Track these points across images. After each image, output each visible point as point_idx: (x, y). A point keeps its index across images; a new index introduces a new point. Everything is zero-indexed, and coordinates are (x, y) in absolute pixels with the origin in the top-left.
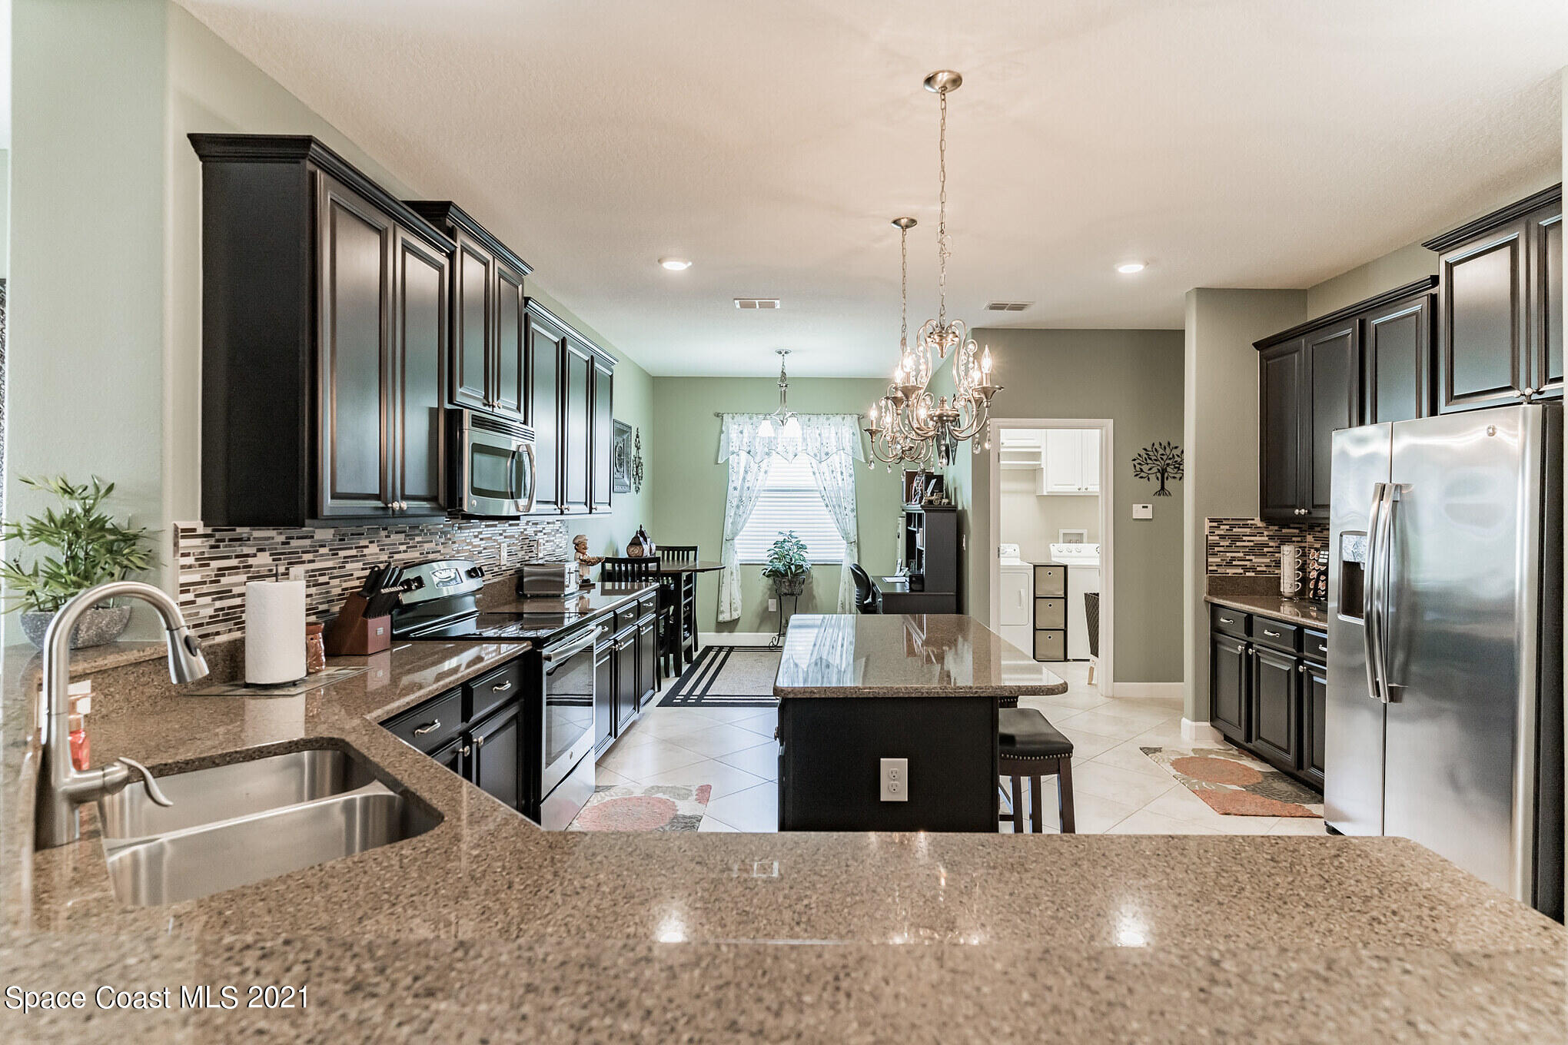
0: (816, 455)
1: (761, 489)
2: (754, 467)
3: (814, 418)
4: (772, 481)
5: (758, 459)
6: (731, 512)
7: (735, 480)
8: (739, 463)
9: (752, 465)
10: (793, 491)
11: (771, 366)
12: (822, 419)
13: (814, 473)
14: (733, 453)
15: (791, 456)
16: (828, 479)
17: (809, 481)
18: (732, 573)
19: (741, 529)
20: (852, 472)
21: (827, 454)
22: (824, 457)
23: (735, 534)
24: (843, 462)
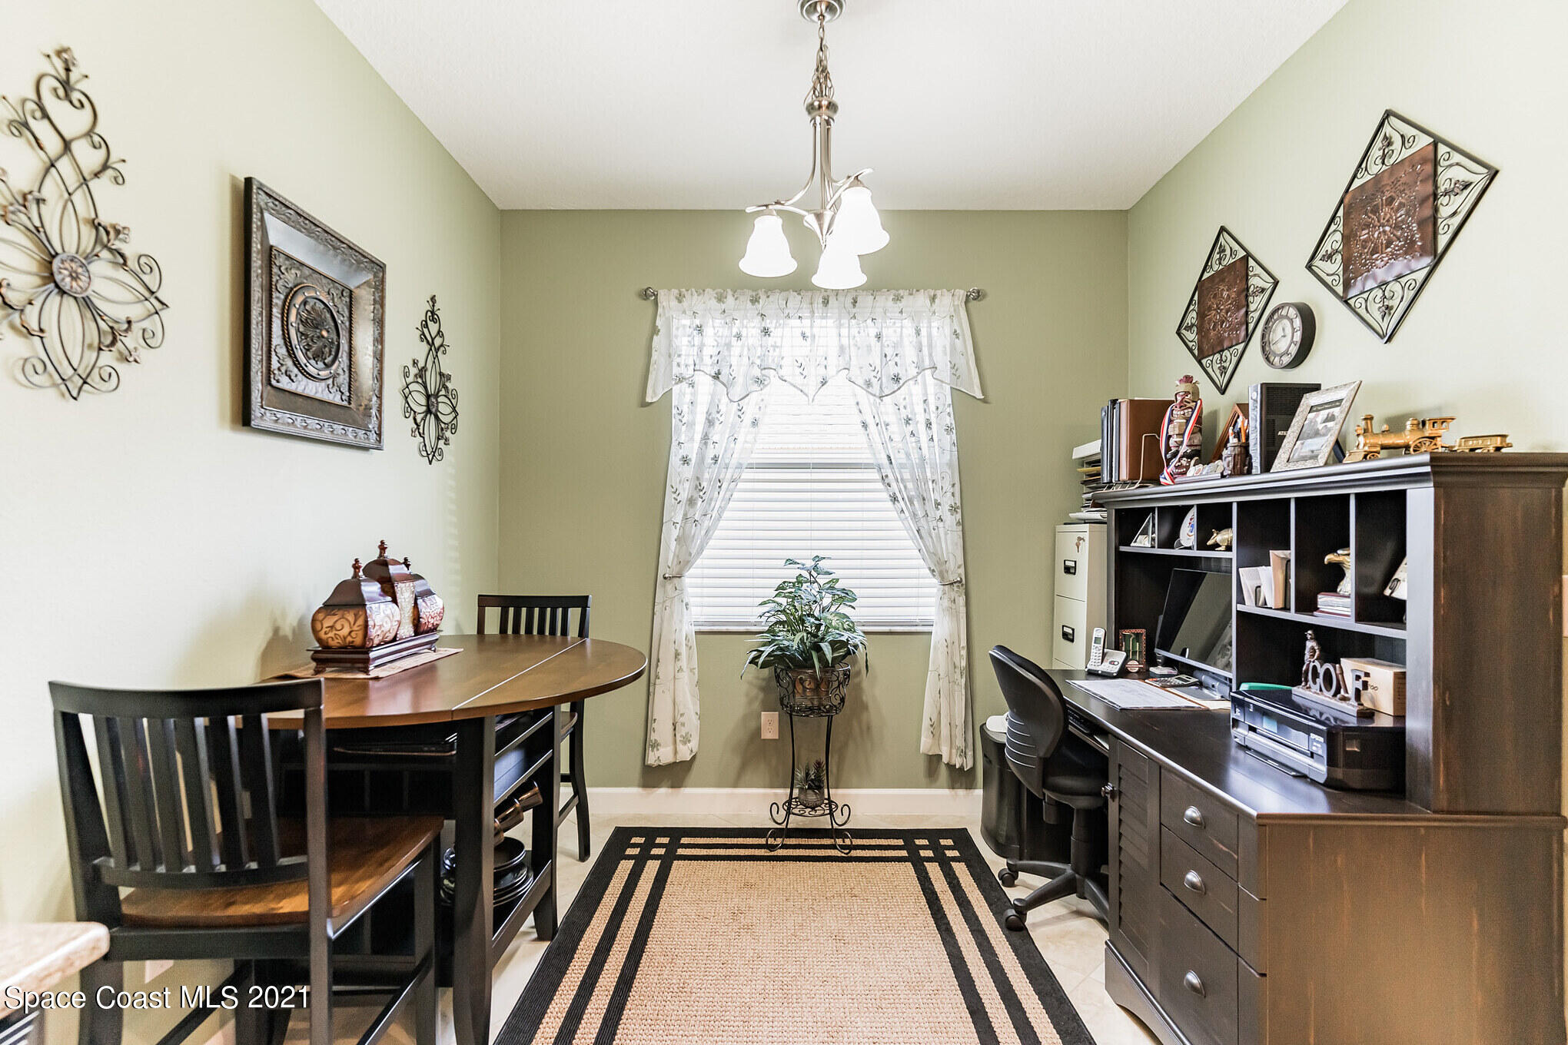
0: (869, 382)
1: (745, 461)
2: (728, 410)
4: (769, 444)
6: (674, 513)
7: (686, 441)
8: (693, 400)
9: (723, 408)
10: (818, 466)
13: (865, 425)
14: (680, 380)
15: (813, 385)
16: (897, 438)
17: (854, 445)
18: (676, 652)
19: (701, 549)
20: (951, 419)
21: (895, 379)
22: (888, 387)
23: (684, 563)
24: (932, 397)
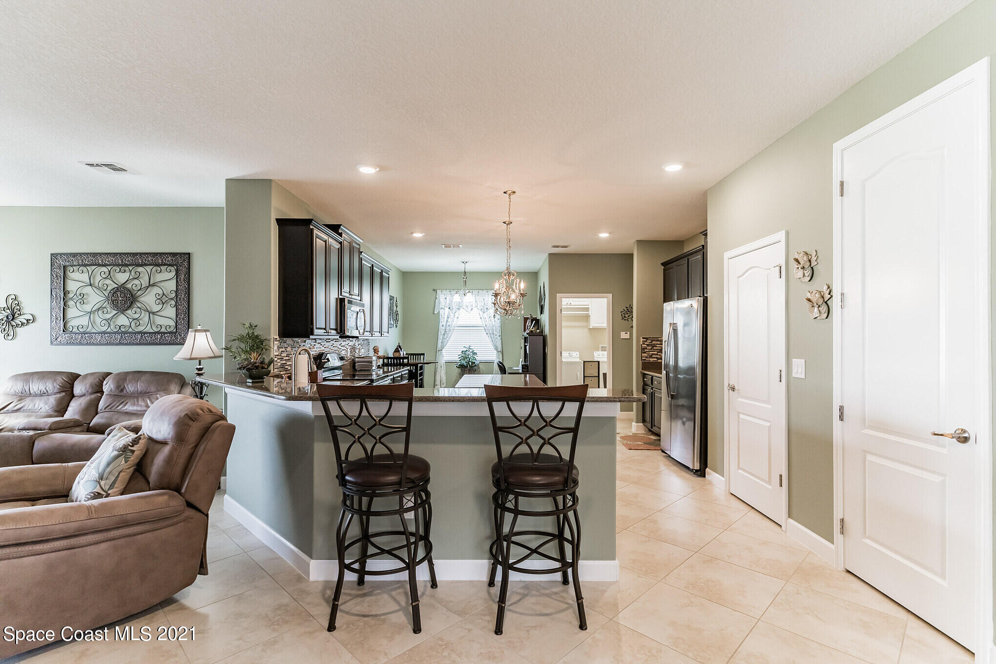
0: (482, 309)
1: (455, 326)
2: (452, 315)
3: (480, 291)
4: (461, 322)
5: (454, 312)
6: (440, 337)
7: (443, 322)
8: (444, 313)
10: (471, 327)
12: (485, 292)
13: (481, 318)
14: (442, 309)
15: (469, 310)
16: (488, 321)
17: (479, 322)
18: (441, 366)
19: (446, 345)
21: (487, 309)
22: (486, 310)
23: (443, 348)
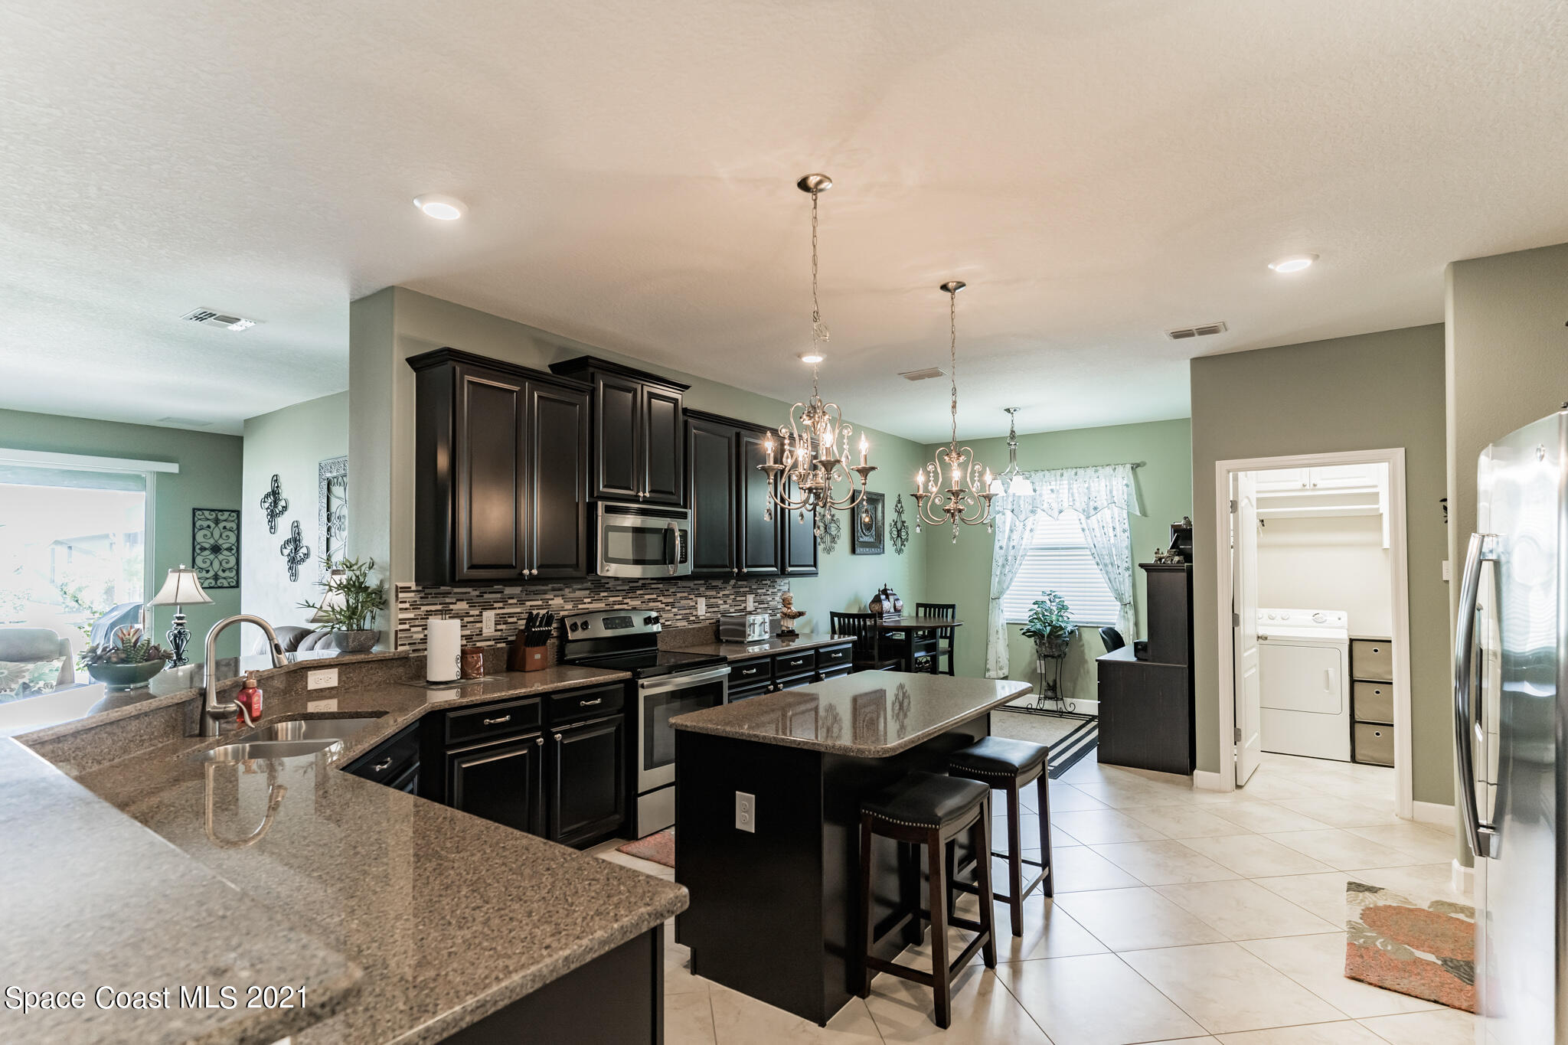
0: (1084, 511)
1: (1028, 547)
2: (1020, 525)
3: (1081, 472)
4: (1039, 539)
5: (1022, 517)
6: (996, 570)
7: (1001, 540)
8: (1004, 521)
9: (1017, 523)
10: (1062, 549)
11: (1000, 425)
12: (1090, 471)
13: (1083, 530)
14: (999, 512)
15: (1056, 512)
16: (1098, 535)
17: (1079, 539)
18: (997, 632)
19: (1008, 588)
20: (1127, 526)
21: (1095, 508)
22: (1092, 512)
23: (1002, 592)
24: (1116, 516)
